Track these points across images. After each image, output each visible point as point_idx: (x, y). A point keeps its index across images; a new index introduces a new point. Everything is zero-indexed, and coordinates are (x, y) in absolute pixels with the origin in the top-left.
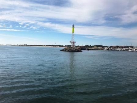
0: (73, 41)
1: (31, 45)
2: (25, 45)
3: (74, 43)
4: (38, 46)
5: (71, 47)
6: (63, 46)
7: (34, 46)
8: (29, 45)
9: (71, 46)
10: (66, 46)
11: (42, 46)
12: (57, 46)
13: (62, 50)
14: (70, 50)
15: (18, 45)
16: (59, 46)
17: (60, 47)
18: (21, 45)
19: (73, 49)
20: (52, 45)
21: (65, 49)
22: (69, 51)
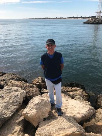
0: (100, 10)
1: (52, 18)
2: (46, 18)
3: (100, 12)
4: (59, 18)
5: (97, 19)
6: (85, 18)
7: (55, 18)
8: (49, 18)
9: (96, 17)
10: (90, 17)
11: (63, 19)
12: (79, 18)
13: (84, 23)
14: (95, 21)
15: (39, 18)
16: (82, 17)
17: (82, 19)
18: (42, 18)
19: (99, 20)
20: (74, 17)
21: (88, 21)
22: (93, 23)
